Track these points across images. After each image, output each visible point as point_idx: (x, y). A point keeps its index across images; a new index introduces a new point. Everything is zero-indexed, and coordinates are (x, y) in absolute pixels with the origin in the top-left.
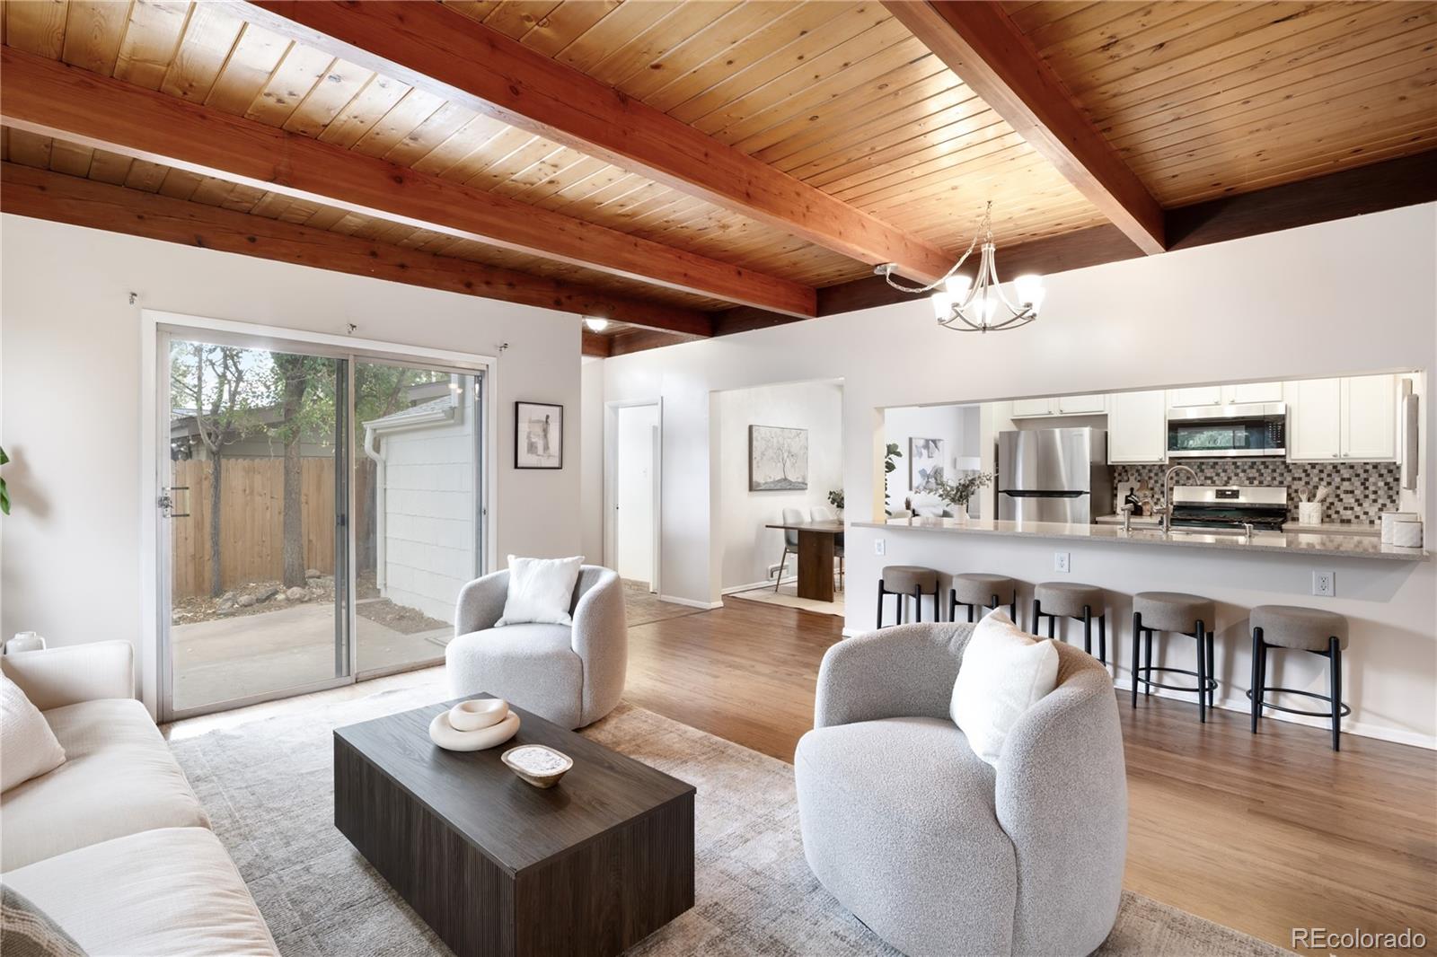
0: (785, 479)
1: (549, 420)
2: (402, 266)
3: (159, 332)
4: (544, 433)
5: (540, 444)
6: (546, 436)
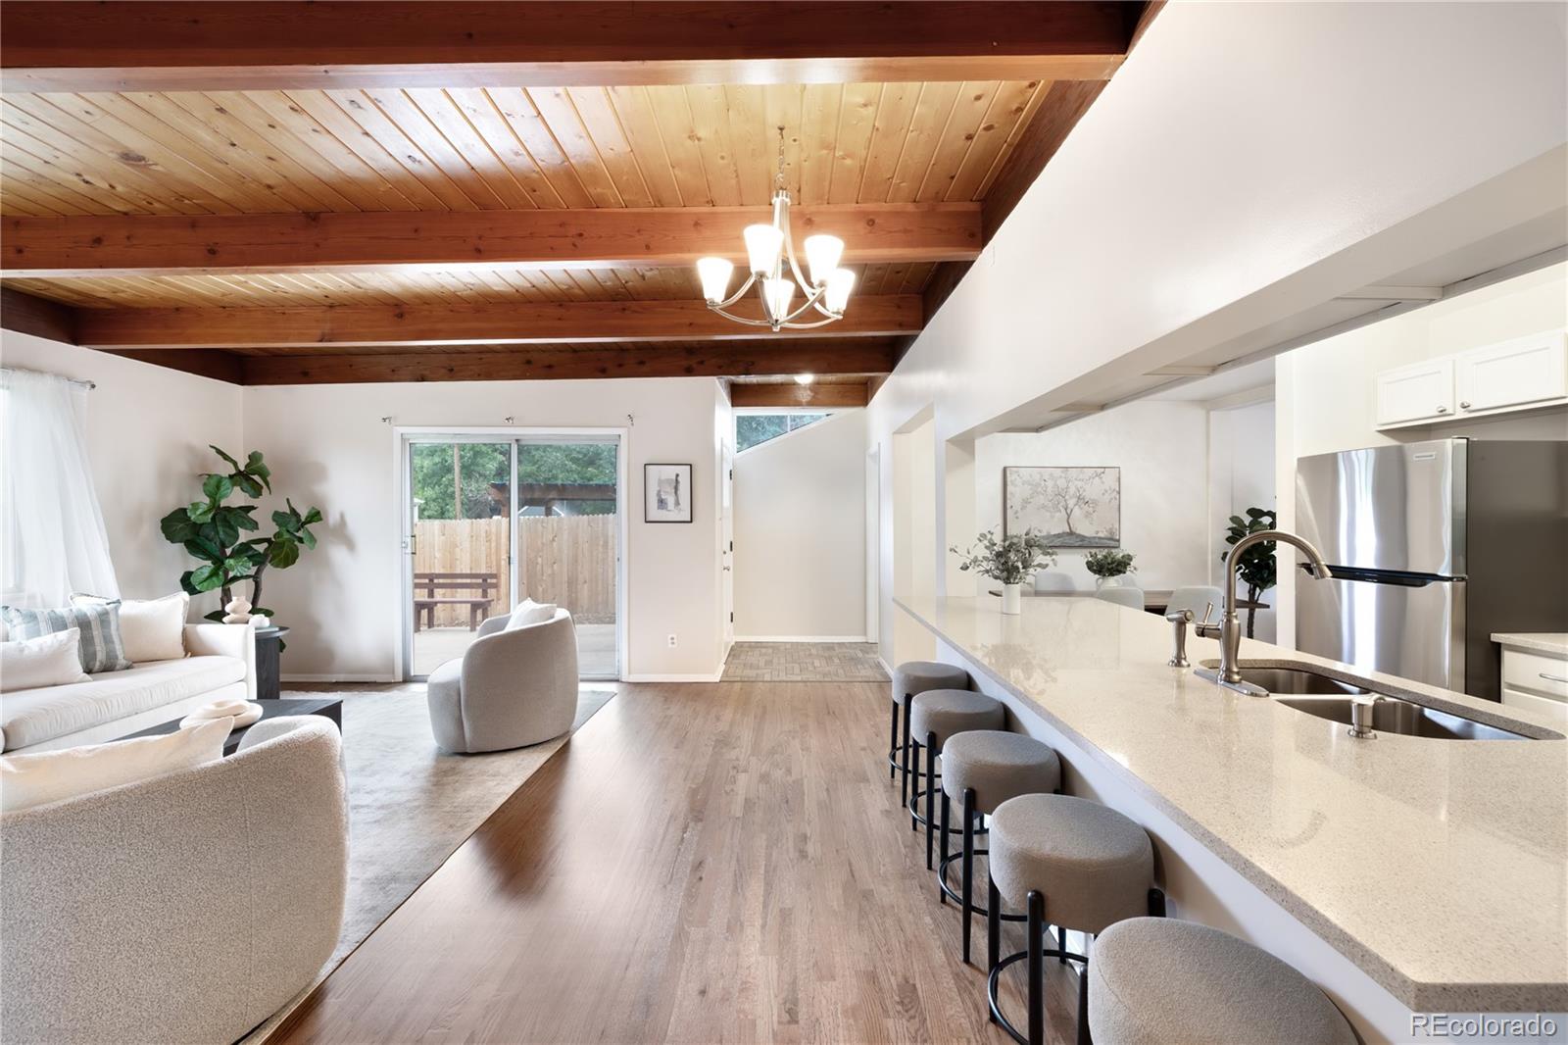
0: (1071, 533)
1: (679, 479)
2: (550, 367)
3: (403, 439)
4: (673, 491)
5: (670, 500)
6: (676, 493)
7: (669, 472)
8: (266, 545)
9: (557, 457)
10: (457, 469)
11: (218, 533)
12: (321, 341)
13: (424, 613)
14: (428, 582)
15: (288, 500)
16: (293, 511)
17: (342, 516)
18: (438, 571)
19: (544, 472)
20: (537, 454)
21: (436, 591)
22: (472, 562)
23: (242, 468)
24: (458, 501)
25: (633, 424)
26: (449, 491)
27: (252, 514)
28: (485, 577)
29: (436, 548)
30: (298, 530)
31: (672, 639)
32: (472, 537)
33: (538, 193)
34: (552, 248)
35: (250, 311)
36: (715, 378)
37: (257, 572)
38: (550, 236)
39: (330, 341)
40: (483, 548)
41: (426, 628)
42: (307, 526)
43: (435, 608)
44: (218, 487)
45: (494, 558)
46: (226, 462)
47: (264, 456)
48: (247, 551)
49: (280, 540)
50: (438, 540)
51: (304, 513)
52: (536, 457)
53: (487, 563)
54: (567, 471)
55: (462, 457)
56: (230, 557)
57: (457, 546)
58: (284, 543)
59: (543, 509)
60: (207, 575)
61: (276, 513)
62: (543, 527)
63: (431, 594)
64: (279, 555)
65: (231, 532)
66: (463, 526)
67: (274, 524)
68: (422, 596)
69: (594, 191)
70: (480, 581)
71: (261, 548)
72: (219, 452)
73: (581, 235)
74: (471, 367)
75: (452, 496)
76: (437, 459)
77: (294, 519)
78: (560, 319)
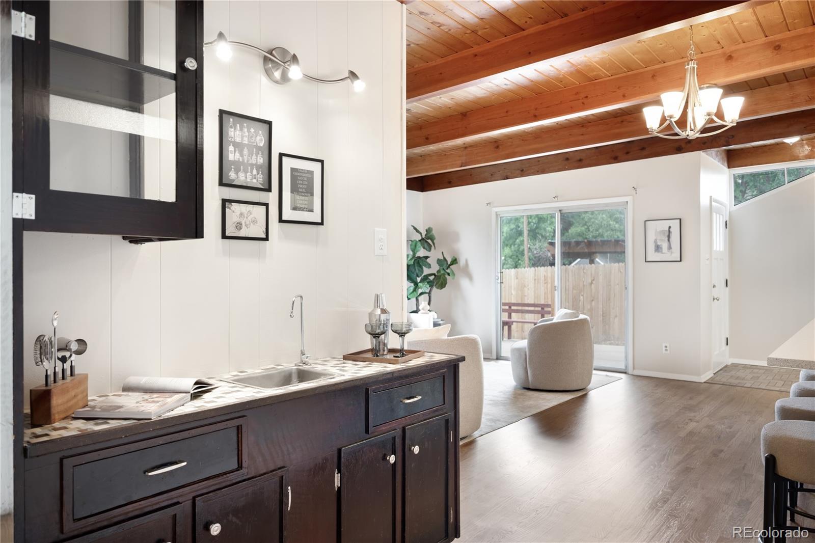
1: (671, 230)
2: (580, 160)
3: (497, 215)
4: (667, 238)
5: (665, 246)
6: (669, 240)
7: (664, 225)
8: (433, 277)
9: (603, 218)
10: (526, 233)
11: (415, 270)
12: (461, 167)
13: (506, 328)
14: (509, 308)
15: (442, 253)
16: (444, 258)
17: (467, 261)
18: (513, 301)
19: (592, 232)
20: (586, 217)
21: (513, 315)
22: (535, 298)
23: (424, 237)
24: (526, 257)
25: (636, 193)
26: (521, 250)
27: (428, 260)
28: (543, 306)
29: (513, 288)
30: (447, 269)
31: (666, 347)
32: (535, 280)
33: (564, 82)
34: (571, 107)
35: (431, 156)
36: (701, 152)
37: (430, 291)
38: (570, 101)
39: (465, 166)
40: (542, 288)
41: (507, 339)
42: (451, 267)
43: (512, 326)
44: (416, 246)
45: (549, 296)
46: (417, 233)
47: (434, 229)
48: (426, 280)
49: (439, 274)
50: (514, 282)
51: (449, 261)
52: (586, 219)
53: (545, 298)
54: (612, 230)
55: (529, 223)
56: (420, 282)
57: (525, 286)
58: (441, 276)
59: (588, 261)
60: (412, 291)
61: (438, 260)
62: (584, 272)
63: (510, 317)
64: (439, 282)
65: (421, 269)
66: (528, 273)
67: (437, 265)
68: (505, 317)
69: (591, 75)
70: (540, 309)
71: (432, 278)
72: (415, 228)
73: (587, 97)
74: (533, 167)
75: (522, 254)
76: (513, 226)
77: (445, 263)
78: (582, 135)
